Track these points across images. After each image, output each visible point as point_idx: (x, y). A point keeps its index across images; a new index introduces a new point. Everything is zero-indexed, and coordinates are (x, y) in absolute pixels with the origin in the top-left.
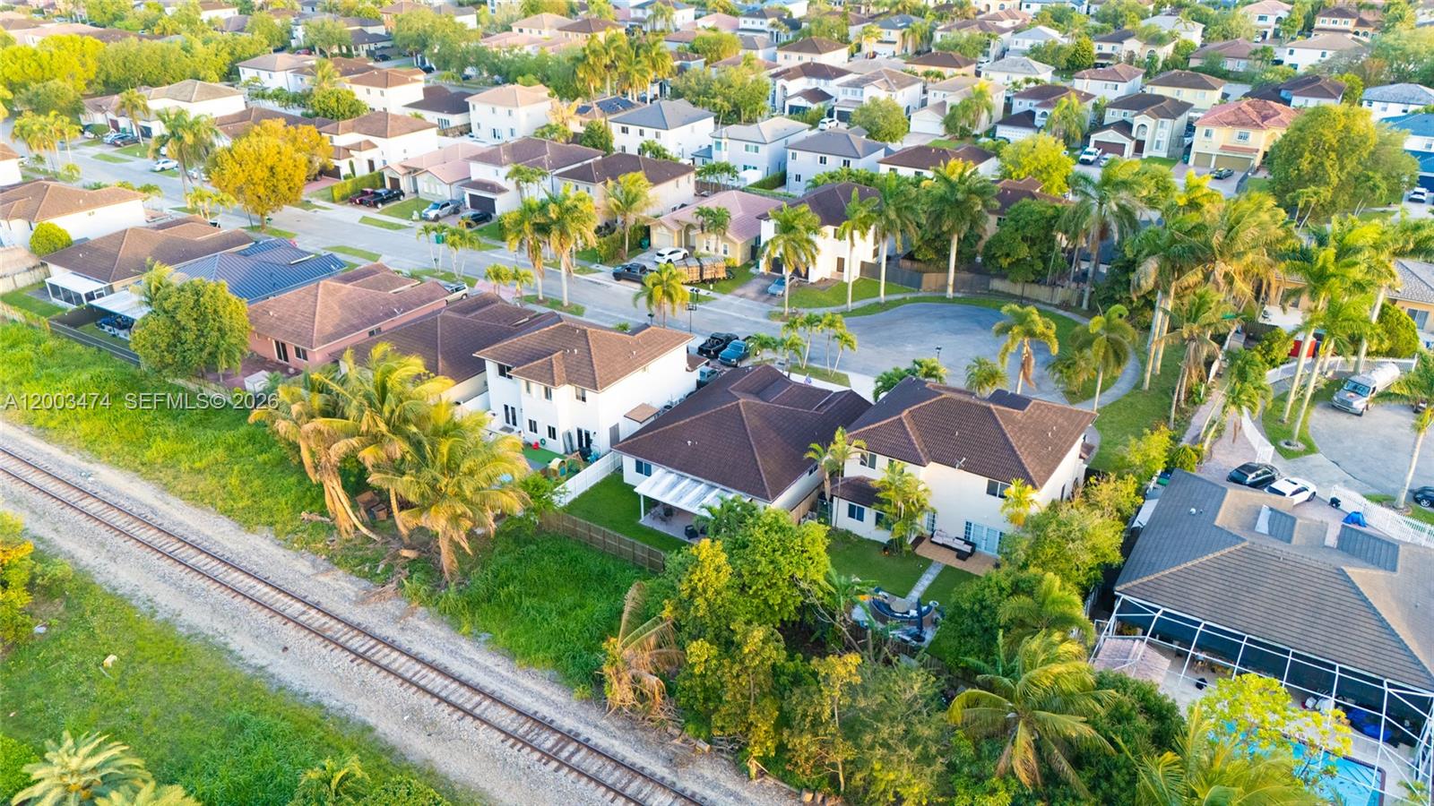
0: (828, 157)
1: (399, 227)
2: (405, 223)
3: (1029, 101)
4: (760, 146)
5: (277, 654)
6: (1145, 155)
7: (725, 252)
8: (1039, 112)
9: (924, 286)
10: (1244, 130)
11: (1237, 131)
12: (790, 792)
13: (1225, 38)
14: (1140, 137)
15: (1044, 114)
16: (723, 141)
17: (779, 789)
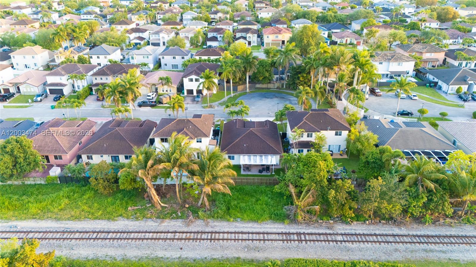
0: (176, 56)
1: (26, 107)
2: (28, 104)
3: (213, 33)
4: (149, 56)
5: (179, 251)
6: (252, 45)
7: (170, 91)
8: (219, 36)
9: (238, 90)
10: (277, 35)
11: (275, 35)
12: (362, 223)
13: (237, 11)
14: (249, 40)
15: (220, 37)
16: (134, 56)
17: (359, 224)
